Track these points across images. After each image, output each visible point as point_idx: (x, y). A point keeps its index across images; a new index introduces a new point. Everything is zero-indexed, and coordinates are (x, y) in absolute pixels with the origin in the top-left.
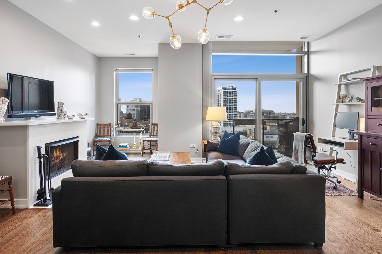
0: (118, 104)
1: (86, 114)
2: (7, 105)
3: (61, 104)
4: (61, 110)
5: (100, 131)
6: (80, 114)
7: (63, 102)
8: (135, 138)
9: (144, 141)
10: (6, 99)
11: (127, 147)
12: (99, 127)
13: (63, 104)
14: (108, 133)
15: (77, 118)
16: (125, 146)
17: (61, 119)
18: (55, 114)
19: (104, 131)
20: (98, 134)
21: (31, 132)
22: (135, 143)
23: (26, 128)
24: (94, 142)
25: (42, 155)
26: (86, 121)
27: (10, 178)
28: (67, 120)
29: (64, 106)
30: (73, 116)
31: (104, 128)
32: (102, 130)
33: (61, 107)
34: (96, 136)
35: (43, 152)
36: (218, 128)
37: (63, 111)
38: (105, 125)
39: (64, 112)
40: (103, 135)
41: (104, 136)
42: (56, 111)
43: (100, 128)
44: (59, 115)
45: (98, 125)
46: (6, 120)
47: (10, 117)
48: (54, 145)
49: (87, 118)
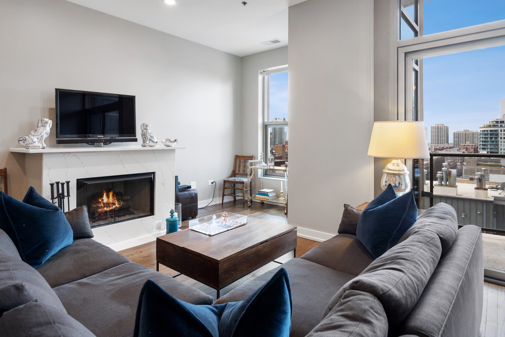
0: (266, 125)
1: (175, 141)
3: (145, 126)
4: (144, 135)
5: (239, 166)
6: (167, 140)
7: (147, 123)
8: (282, 182)
11: (268, 196)
12: (238, 160)
13: (147, 126)
15: (161, 146)
16: (266, 195)
18: (136, 140)
19: (244, 166)
20: (237, 172)
21: (47, 161)
22: (282, 191)
23: (41, 156)
24: (225, 181)
25: (59, 195)
26: (173, 150)
29: (148, 128)
31: (245, 162)
32: (242, 165)
33: (145, 130)
34: (234, 174)
37: (147, 135)
38: (246, 158)
39: (149, 137)
40: (243, 172)
41: (244, 175)
43: (240, 162)
44: (144, 142)
45: (237, 157)
47: (59, 142)
48: (89, 183)
49: (174, 145)
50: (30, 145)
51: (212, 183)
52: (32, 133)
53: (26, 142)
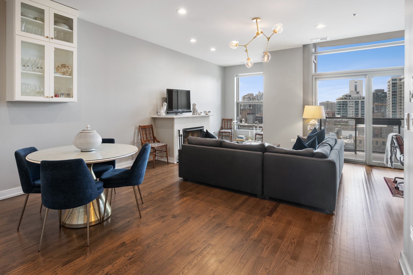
0: (238, 103)
1: (209, 112)
2: (166, 107)
3: (195, 105)
4: (194, 109)
5: (225, 124)
6: (206, 111)
7: (195, 103)
8: (250, 132)
9: (256, 134)
10: (166, 103)
11: (243, 139)
12: (224, 121)
13: (196, 105)
14: (230, 127)
15: (203, 114)
16: (242, 138)
17: (195, 114)
18: (191, 112)
19: (227, 124)
20: (223, 127)
21: (176, 121)
22: (250, 136)
23: (173, 119)
24: (219, 132)
25: (180, 135)
26: (209, 116)
27: (166, 145)
28: (198, 115)
29: (196, 106)
30: (201, 113)
31: (227, 122)
32: (226, 124)
33: (194, 107)
34: (222, 128)
35: (181, 133)
36: (315, 125)
37: (196, 109)
38: (228, 120)
40: (226, 127)
41: (228, 129)
42: (192, 110)
43: (225, 122)
44: (193, 112)
45: (223, 120)
46: (166, 115)
47: (168, 113)
48: (187, 130)
49: (209, 114)
50: (162, 114)
51: (214, 133)
52: (162, 109)
53: (160, 113)
